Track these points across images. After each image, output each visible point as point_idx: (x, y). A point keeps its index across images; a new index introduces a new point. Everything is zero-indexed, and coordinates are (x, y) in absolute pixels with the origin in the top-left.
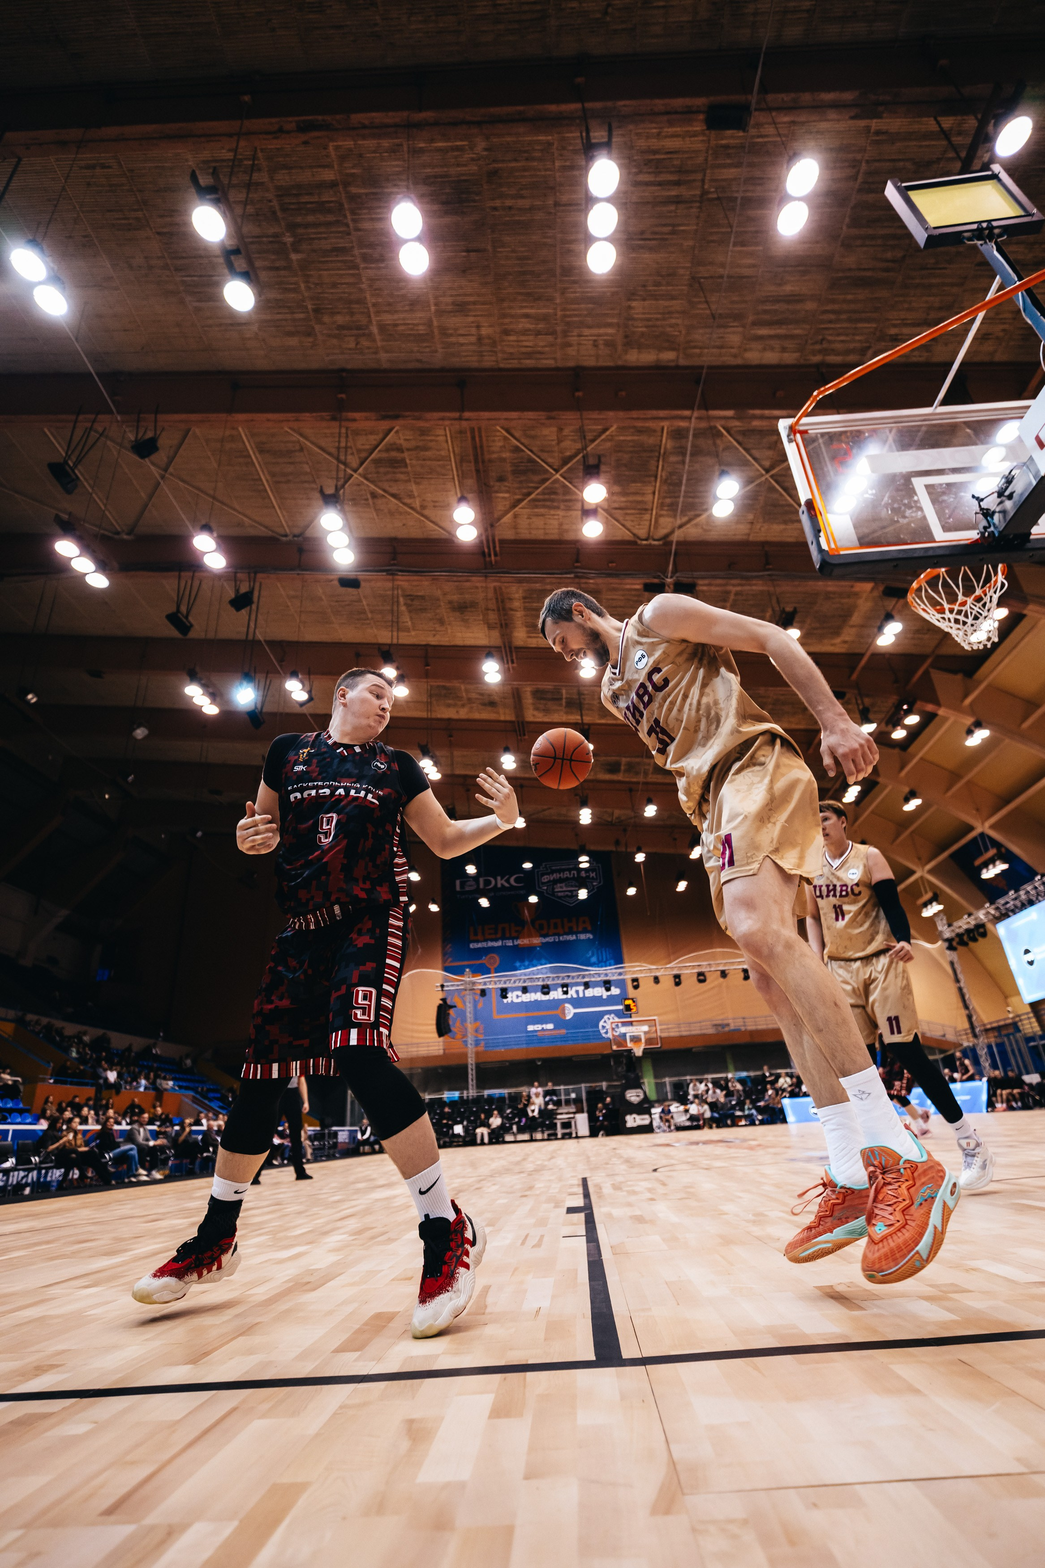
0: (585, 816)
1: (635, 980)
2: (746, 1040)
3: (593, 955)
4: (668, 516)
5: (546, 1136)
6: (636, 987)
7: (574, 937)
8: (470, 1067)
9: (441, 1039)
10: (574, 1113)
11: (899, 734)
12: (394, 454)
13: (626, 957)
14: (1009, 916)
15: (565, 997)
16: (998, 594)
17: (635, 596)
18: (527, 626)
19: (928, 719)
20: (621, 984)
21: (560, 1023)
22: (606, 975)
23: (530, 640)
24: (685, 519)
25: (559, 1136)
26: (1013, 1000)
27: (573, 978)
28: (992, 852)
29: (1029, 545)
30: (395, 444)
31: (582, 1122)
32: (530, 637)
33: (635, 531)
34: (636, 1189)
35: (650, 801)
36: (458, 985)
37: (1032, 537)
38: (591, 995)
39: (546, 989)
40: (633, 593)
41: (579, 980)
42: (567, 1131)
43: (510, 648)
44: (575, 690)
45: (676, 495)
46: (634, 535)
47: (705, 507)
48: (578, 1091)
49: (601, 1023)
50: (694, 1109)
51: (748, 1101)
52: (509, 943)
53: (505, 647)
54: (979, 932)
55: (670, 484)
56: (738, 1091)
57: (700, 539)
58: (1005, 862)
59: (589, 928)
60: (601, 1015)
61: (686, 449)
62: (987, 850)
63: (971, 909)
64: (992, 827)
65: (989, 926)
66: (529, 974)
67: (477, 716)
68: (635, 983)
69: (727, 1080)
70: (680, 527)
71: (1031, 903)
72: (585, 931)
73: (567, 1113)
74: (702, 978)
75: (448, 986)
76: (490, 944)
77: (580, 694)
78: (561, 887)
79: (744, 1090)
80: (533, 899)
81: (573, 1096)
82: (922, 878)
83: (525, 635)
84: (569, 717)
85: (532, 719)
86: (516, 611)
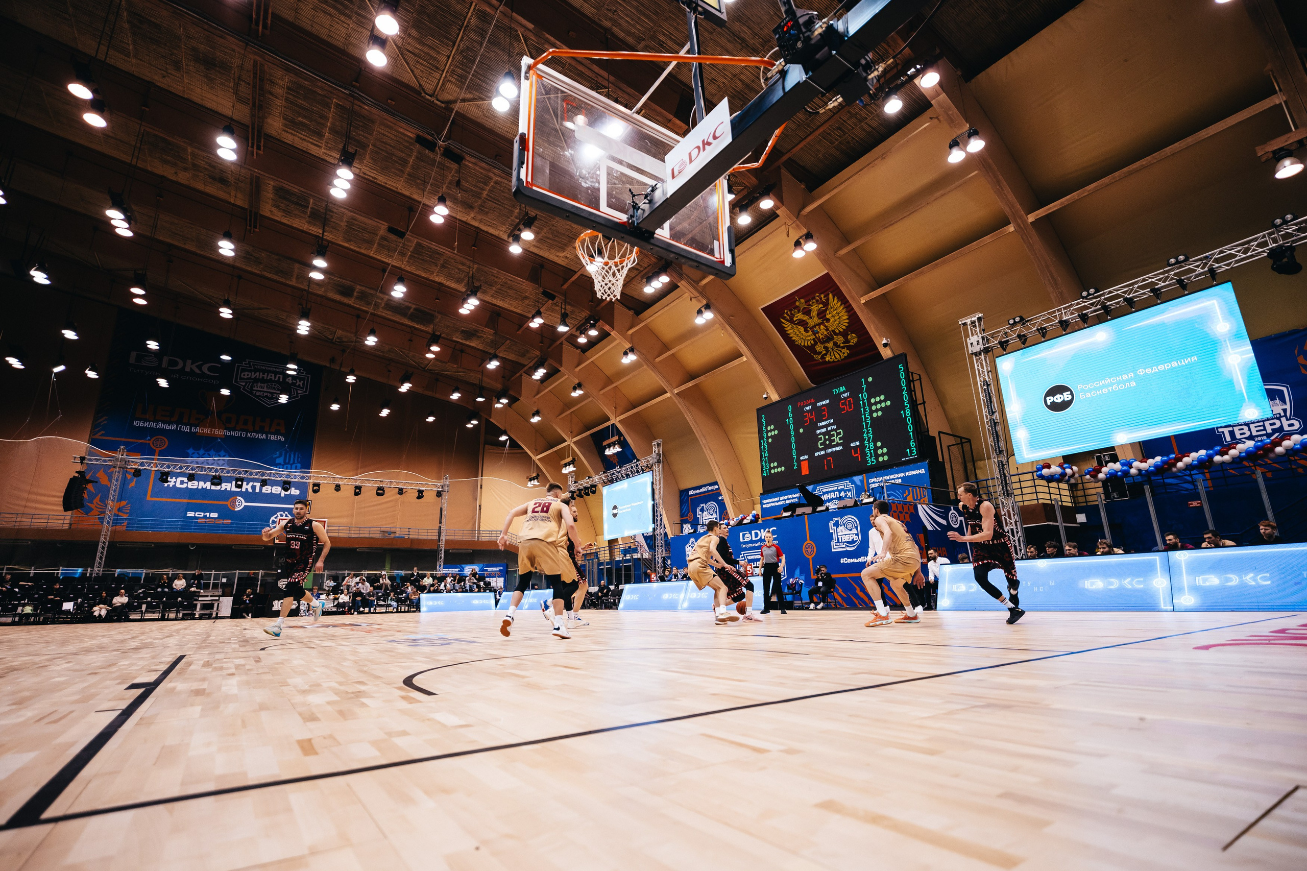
0: (304, 328)
1: (318, 485)
2: (407, 546)
3: (280, 456)
4: (455, 84)
5: (181, 616)
6: (315, 491)
7: (264, 436)
8: (101, 545)
9: (69, 513)
10: (219, 596)
11: (582, 340)
13: (314, 463)
14: (613, 483)
15: (239, 490)
16: (629, 266)
17: (407, 142)
18: (284, 119)
19: (604, 335)
20: (302, 487)
21: (226, 512)
22: (288, 476)
23: (285, 135)
24: (469, 96)
25: (197, 616)
26: (599, 537)
27: (251, 474)
28: (616, 438)
29: (652, 241)
31: (226, 604)
32: (287, 132)
33: (422, 83)
34: (225, 665)
35: (372, 332)
36: (105, 461)
37: (655, 235)
38: (269, 491)
39: (216, 480)
40: (406, 138)
41: (257, 477)
42: (208, 612)
43: (259, 132)
44: (324, 205)
45: (468, 70)
46: (421, 85)
47: (489, 95)
48: (230, 578)
49: (273, 518)
50: (344, 598)
51: (392, 594)
52: (186, 429)
53: (253, 129)
54: (592, 490)
55: (465, 57)
56: (386, 586)
57: (478, 121)
58: (621, 447)
59: (283, 431)
60: (275, 511)
61: (486, 32)
62: (613, 436)
63: (593, 473)
64: (619, 421)
65: (600, 486)
66: (202, 463)
67: (200, 187)
68: (315, 488)
69: (381, 576)
70: (464, 100)
71: (628, 476)
72: (277, 433)
73: (211, 596)
74: (381, 492)
75: (90, 460)
76: (160, 426)
77: (327, 209)
78: (262, 387)
79: (392, 585)
80: (225, 392)
81: (224, 580)
82: (569, 445)
83: (281, 127)
84: (311, 228)
85: (268, 214)
86: (276, 97)
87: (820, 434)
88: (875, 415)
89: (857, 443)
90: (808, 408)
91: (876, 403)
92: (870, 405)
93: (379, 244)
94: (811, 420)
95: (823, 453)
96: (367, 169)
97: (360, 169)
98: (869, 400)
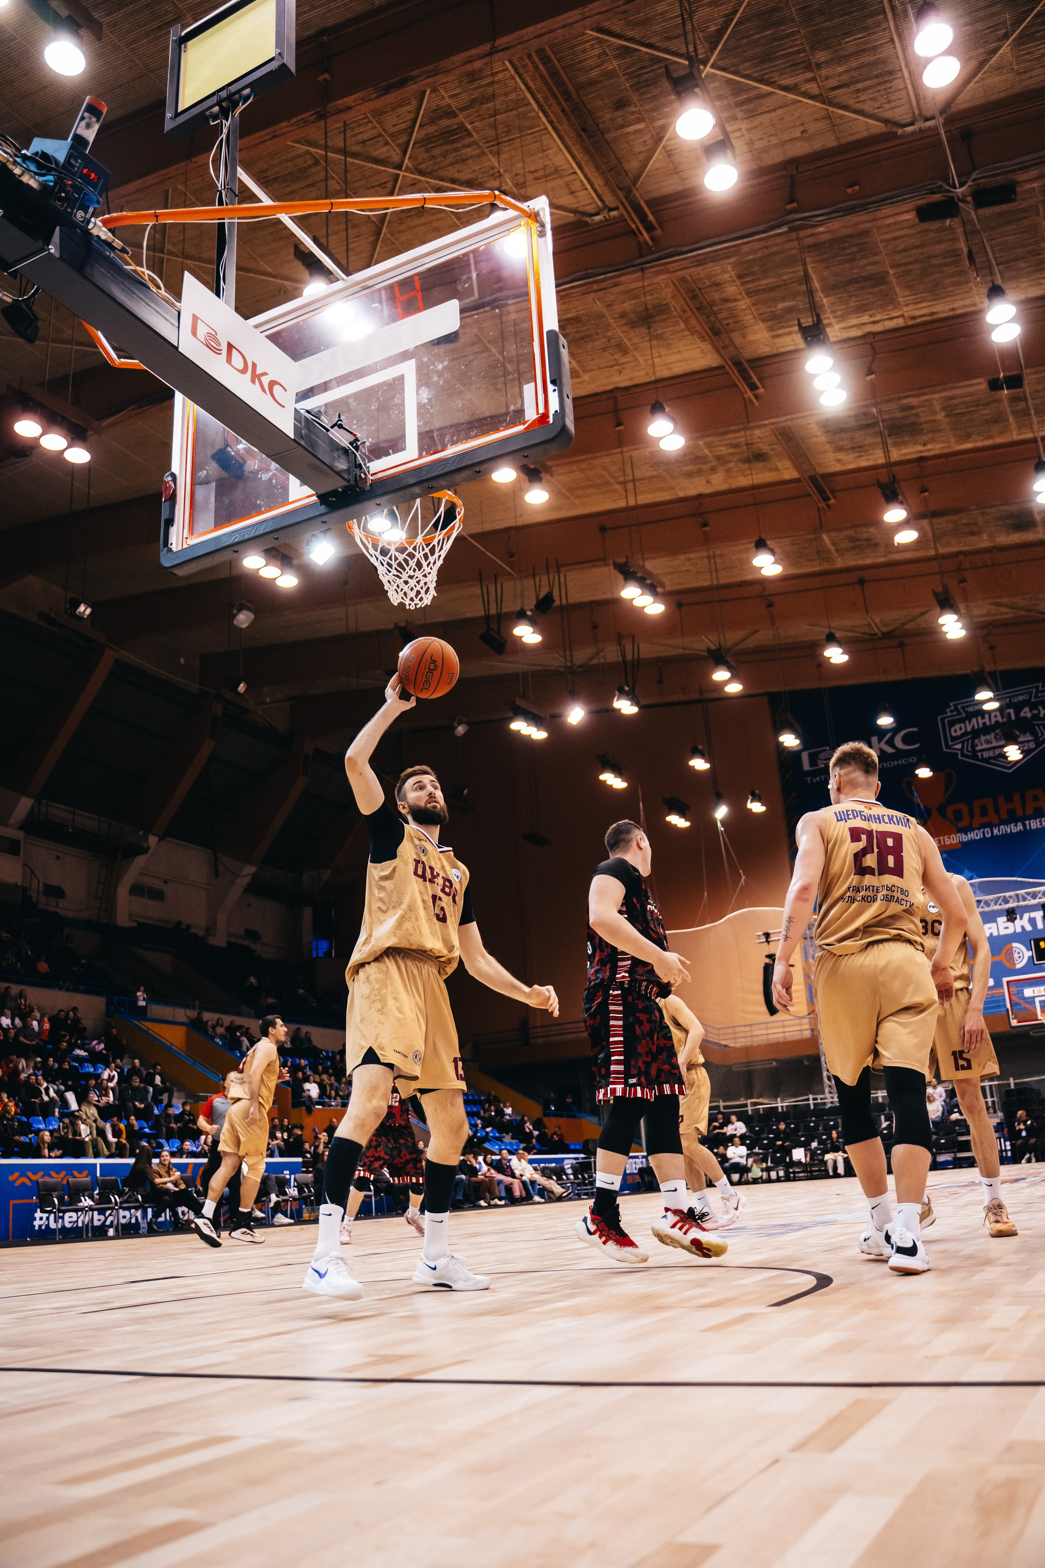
7: (1019, 827)
12: (444, 123)
18: (764, 321)
23: (780, 341)
30: (439, 108)
72: (1038, 814)
83: (767, 335)
84: (904, 451)
85: (838, 468)
86: (737, 300)
93: (1014, 413)
96: (910, 307)
97: (902, 316)
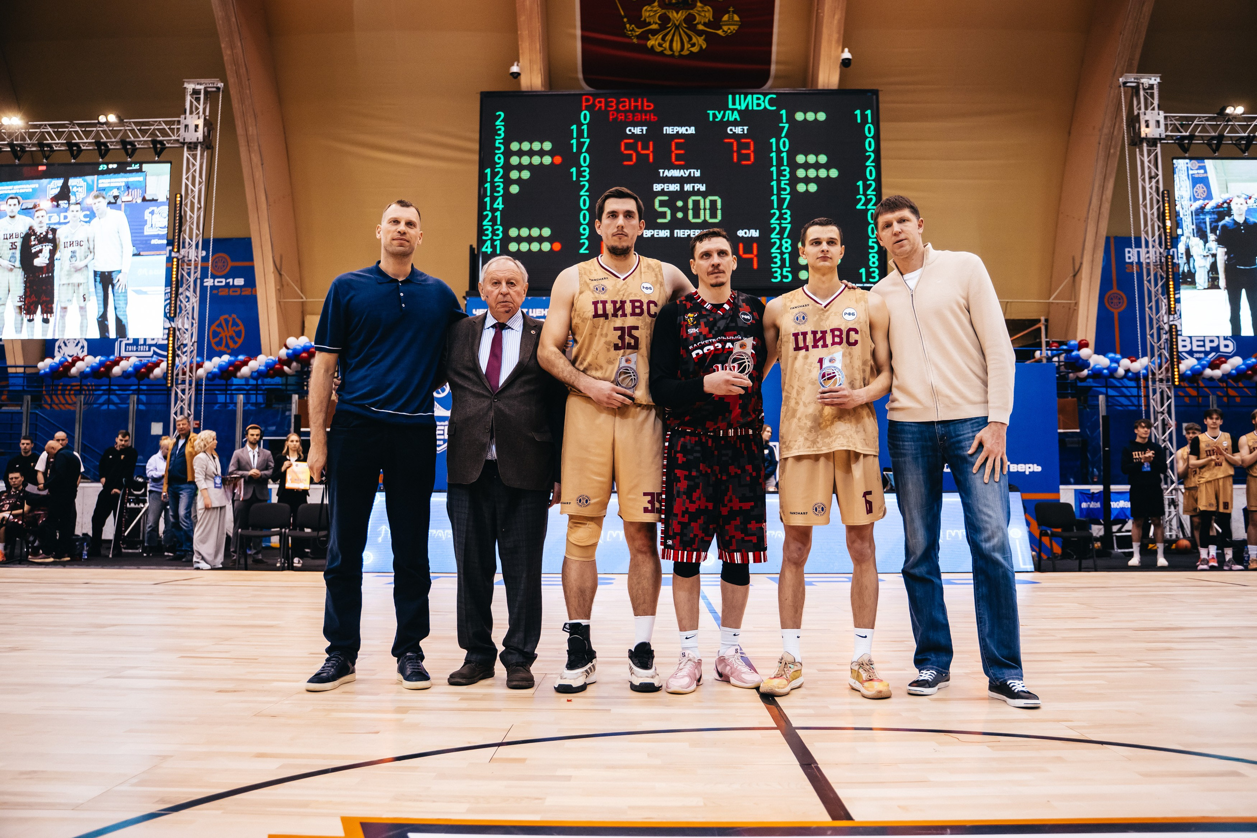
87: (663, 193)
88: (801, 187)
89: (755, 233)
90: (637, 131)
91: (806, 166)
92: (794, 166)
94: (642, 158)
95: (664, 233)
98: (792, 155)
